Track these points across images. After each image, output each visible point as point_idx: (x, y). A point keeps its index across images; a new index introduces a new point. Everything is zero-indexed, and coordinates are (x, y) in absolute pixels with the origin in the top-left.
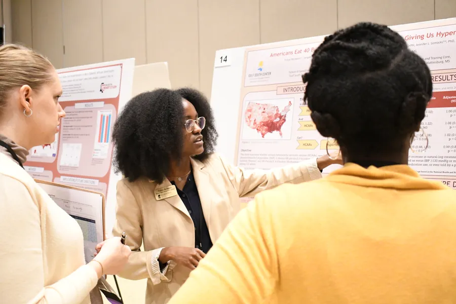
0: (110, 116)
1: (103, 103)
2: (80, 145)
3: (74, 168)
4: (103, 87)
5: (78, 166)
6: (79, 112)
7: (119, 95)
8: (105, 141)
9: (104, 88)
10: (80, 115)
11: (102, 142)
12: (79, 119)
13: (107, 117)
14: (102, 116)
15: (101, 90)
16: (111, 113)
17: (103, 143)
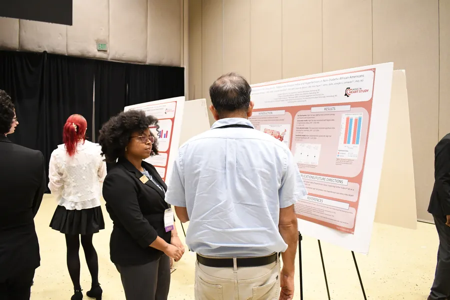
0: (360, 119)
1: (350, 106)
2: (319, 146)
3: (313, 166)
4: (348, 91)
5: (317, 164)
6: (317, 115)
7: (372, 98)
8: (354, 143)
9: (351, 92)
10: (317, 118)
11: (349, 143)
12: (318, 122)
13: (356, 120)
14: (348, 119)
15: (346, 95)
16: (362, 116)
17: (351, 145)
